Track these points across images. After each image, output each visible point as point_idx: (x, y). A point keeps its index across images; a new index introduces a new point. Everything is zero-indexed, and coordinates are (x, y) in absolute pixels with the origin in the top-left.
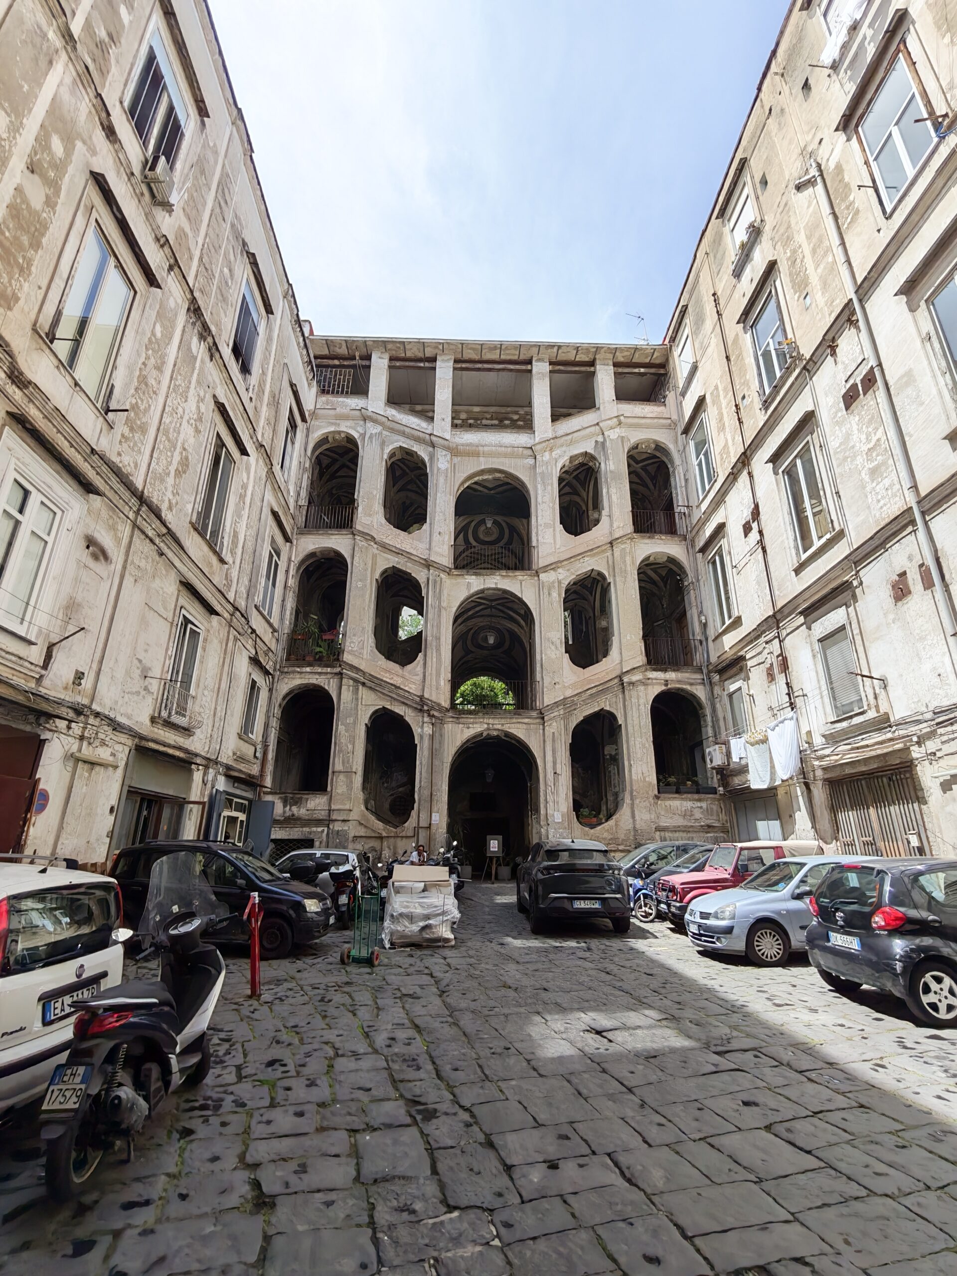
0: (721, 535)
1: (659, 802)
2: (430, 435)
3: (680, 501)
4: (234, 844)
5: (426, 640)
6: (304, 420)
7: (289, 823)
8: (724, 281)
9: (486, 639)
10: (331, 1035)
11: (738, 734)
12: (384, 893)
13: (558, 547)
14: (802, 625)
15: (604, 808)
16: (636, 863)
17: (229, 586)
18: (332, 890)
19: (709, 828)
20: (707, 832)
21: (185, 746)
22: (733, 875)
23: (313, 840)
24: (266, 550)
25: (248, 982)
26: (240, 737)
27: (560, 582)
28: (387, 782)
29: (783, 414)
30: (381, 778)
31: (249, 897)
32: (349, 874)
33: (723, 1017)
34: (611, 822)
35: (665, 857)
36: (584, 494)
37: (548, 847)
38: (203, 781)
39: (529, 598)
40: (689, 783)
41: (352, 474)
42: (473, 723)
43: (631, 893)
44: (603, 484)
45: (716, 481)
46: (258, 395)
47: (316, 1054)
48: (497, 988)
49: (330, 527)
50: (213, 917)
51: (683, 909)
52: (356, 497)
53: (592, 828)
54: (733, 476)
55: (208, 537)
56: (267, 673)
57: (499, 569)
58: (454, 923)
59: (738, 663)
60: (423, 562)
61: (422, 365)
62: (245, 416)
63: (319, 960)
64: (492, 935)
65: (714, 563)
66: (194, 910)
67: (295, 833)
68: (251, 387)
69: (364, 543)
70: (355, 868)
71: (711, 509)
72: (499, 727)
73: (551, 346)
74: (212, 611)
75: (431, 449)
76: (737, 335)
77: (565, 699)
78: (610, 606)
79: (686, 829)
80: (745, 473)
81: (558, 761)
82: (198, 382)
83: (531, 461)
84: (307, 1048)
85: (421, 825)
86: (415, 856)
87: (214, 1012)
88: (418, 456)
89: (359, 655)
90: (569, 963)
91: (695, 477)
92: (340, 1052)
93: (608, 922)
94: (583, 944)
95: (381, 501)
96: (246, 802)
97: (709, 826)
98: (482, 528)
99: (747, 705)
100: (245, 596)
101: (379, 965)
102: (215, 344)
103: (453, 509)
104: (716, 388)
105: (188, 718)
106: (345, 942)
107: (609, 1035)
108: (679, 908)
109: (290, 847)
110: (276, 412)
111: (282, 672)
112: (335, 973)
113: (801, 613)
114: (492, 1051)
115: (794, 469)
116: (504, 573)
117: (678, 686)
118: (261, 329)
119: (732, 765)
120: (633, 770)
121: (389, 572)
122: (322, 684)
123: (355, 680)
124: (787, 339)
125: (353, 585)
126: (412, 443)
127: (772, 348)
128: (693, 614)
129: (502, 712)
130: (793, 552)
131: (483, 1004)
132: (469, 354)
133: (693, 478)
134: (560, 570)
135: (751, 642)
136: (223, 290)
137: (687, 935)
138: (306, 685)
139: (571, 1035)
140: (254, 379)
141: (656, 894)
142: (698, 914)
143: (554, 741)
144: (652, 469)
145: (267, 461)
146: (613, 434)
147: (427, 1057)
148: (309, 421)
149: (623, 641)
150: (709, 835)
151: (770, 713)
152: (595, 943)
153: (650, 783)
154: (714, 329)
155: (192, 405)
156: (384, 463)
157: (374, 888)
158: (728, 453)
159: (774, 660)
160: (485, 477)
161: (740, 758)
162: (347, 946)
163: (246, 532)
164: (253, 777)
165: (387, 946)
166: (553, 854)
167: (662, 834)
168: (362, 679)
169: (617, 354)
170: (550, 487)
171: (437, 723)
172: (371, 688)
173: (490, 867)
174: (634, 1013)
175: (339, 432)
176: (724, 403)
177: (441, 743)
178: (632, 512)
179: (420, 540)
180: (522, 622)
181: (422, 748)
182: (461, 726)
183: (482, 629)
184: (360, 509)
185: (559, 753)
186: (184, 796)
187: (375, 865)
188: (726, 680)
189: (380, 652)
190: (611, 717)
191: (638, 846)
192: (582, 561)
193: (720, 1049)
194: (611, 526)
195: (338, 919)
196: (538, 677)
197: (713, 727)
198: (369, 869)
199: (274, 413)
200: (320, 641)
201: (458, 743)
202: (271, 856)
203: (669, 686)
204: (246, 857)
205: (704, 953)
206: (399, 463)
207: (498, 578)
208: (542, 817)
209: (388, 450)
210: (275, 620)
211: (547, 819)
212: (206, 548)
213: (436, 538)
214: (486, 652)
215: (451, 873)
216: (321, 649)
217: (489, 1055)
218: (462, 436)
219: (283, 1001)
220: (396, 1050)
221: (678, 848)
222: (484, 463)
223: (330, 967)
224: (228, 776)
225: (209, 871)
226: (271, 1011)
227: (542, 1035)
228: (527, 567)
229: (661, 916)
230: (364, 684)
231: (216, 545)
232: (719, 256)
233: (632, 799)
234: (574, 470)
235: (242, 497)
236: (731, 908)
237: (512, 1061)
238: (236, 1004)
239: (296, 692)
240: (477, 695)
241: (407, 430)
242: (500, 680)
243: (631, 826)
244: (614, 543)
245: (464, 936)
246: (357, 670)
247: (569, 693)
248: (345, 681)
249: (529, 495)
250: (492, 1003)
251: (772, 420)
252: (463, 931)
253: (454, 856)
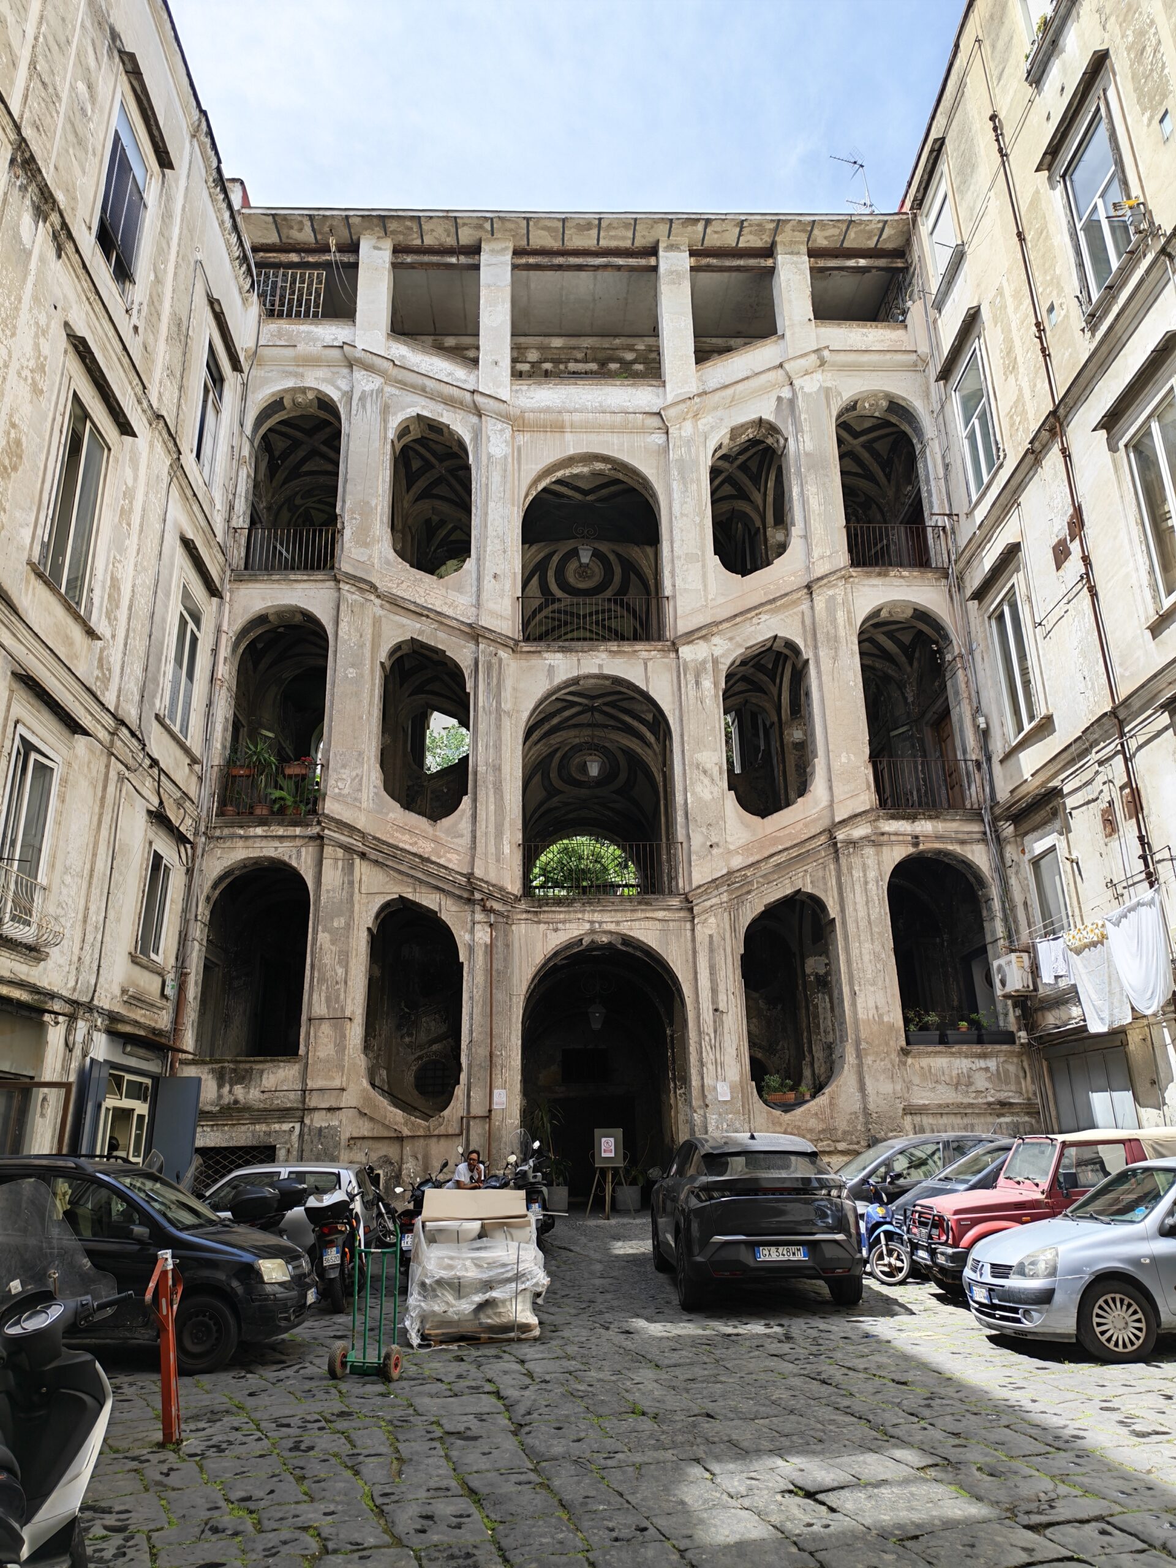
0: (1012, 567)
1: (910, 1061)
2: (473, 392)
3: (935, 505)
4: (126, 1160)
5: (475, 773)
6: (236, 366)
7: (231, 1117)
8: (1011, 92)
9: (584, 768)
10: (312, 1514)
11: (1051, 931)
12: (407, 1242)
13: (710, 597)
14: (1166, 728)
15: (807, 1073)
16: (870, 1175)
17: (106, 680)
18: (311, 1239)
19: (1004, 1106)
20: (999, 1115)
21: (32, 981)
22: (1050, 1193)
23: (273, 1148)
24: (174, 609)
25: (157, 1418)
26: (134, 960)
27: (715, 662)
28: (410, 1035)
29: (1124, 338)
30: (399, 1027)
31: (155, 1260)
32: (341, 1210)
33: (1039, 1459)
34: (822, 1100)
35: (923, 1163)
36: (757, 497)
37: (707, 1149)
38: (67, 1044)
39: (661, 692)
40: (964, 1024)
41: (330, 467)
42: (564, 922)
43: (863, 1230)
44: (793, 477)
45: (1001, 466)
46: (148, 321)
47: (285, 1550)
48: (619, 1416)
49: (291, 566)
50: (87, 1299)
51: (961, 1259)
52: (338, 511)
53: (786, 1111)
54: (1034, 455)
55: (63, 590)
56: (181, 839)
57: (604, 639)
58: (538, 1295)
59: (1049, 802)
60: (467, 630)
61: (453, 260)
62: (126, 361)
63: (290, 1372)
64: (608, 1317)
65: (1001, 618)
66: (52, 1288)
67: (241, 1136)
68: (136, 307)
69: (357, 597)
70: (352, 1198)
71: (992, 519)
72: (612, 927)
73: (691, 220)
74: (74, 727)
75: (474, 419)
76: (1037, 192)
77: (730, 873)
78: (809, 705)
79: (960, 1110)
80: (1056, 449)
81: (722, 988)
82: (36, 299)
83: (659, 438)
84: (272, 1539)
85: (473, 1112)
86: (462, 1172)
87: (92, 1477)
88: (451, 433)
89: (354, 803)
90: (752, 1365)
91: (963, 459)
92: (331, 1545)
93: (822, 1287)
94: (777, 1329)
95: (386, 518)
96: (148, 1081)
97: (1003, 1104)
98: (572, 566)
99: (1067, 876)
100: (137, 698)
101: (400, 1379)
102: (64, 225)
103: (518, 531)
104: (1000, 291)
105: (34, 926)
106: (335, 1337)
107: (831, 1499)
108: (952, 1258)
109: (232, 1162)
110: (185, 354)
111: (210, 838)
112: (320, 1395)
113: (1164, 707)
114: (614, 1534)
115: (1146, 440)
116: (613, 646)
117: (938, 846)
118: (151, 195)
119: (1041, 990)
120: (860, 1002)
121: (405, 650)
122: (286, 858)
123: (348, 849)
124: (1129, 197)
125: (340, 674)
126: (440, 408)
127: (1102, 215)
128: (962, 713)
129: (617, 900)
130: (1148, 594)
131: (595, 1446)
132: (541, 239)
133: (959, 461)
134: (716, 640)
135: (1072, 762)
136: (77, 123)
137: (967, 1307)
138: (257, 861)
139: (759, 1502)
140: (139, 291)
141: (909, 1231)
142: (987, 1269)
143: (711, 950)
144: (882, 447)
145: (171, 445)
146: (809, 385)
147: (493, 1549)
148: (246, 368)
149: (836, 766)
150: (1002, 1120)
151: (1110, 893)
152: (799, 1326)
153: (891, 1027)
154: (994, 181)
155: (24, 341)
156: (389, 447)
157: (390, 1233)
158: (1024, 412)
159: (1116, 795)
160: (576, 470)
161: (1057, 977)
162: (340, 1343)
163: (134, 578)
164: (159, 1033)
165: (415, 1341)
166: (716, 1160)
167: (917, 1119)
168: (359, 845)
169: (816, 232)
170: (694, 487)
171: (499, 922)
172: (376, 862)
173: (601, 1187)
174: (876, 1456)
175: (303, 390)
176: (1015, 319)
177: (507, 960)
178: (848, 527)
179: (460, 589)
180: (649, 735)
181: (472, 970)
182: (542, 927)
183: (577, 749)
184: (347, 533)
185: (723, 973)
186: (31, 1074)
187: (389, 1190)
188: (1026, 834)
189: (393, 798)
190: (815, 905)
191: (873, 1142)
192: (755, 621)
193: (1036, 1519)
194: (809, 554)
195: (322, 1295)
196: (680, 835)
197: (1005, 919)
198: (380, 1198)
199: (179, 354)
200: (280, 780)
201: (539, 959)
202: (196, 1179)
203: (921, 847)
204: (149, 1185)
205: (1000, 1340)
206: (418, 447)
207: (604, 655)
208: (695, 1093)
209: (395, 422)
210: (194, 742)
211: (704, 1096)
212: (59, 611)
213: (488, 584)
214: (584, 792)
215: (530, 1201)
216: (283, 794)
217: (608, 1543)
218: (531, 394)
219: (223, 1451)
220: (436, 1538)
221: (947, 1144)
222: (573, 445)
223: (308, 1385)
224: (112, 1033)
225: (80, 1211)
226: (201, 1468)
227: (705, 1501)
228: (655, 636)
229: (919, 1274)
230: (363, 856)
231: (78, 603)
232: (1000, 44)
233: (859, 1056)
234: (740, 453)
235: (125, 514)
236: (1049, 1255)
237: (650, 1552)
238: (134, 1459)
239: (237, 873)
240: (571, 870)
241: (430, 384)
242: (613, 842)
243: (857, 1106)
244: (815, 587)
245: (558, 1319)
246: (352, 829)
247: (737, 862)
248: (328, 850)
249: (657, 502)
250: (610, 1444)
251: (1105, 349)
252: (553, 1310)
253: (536, 1169)
